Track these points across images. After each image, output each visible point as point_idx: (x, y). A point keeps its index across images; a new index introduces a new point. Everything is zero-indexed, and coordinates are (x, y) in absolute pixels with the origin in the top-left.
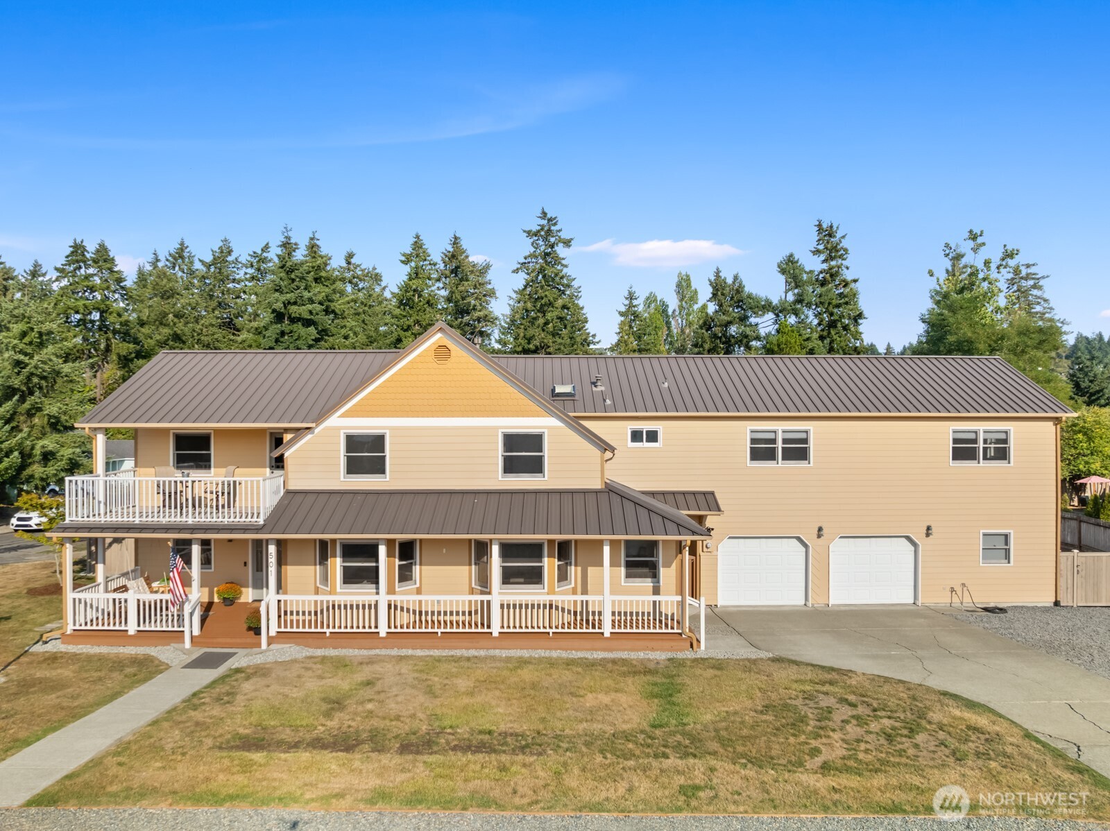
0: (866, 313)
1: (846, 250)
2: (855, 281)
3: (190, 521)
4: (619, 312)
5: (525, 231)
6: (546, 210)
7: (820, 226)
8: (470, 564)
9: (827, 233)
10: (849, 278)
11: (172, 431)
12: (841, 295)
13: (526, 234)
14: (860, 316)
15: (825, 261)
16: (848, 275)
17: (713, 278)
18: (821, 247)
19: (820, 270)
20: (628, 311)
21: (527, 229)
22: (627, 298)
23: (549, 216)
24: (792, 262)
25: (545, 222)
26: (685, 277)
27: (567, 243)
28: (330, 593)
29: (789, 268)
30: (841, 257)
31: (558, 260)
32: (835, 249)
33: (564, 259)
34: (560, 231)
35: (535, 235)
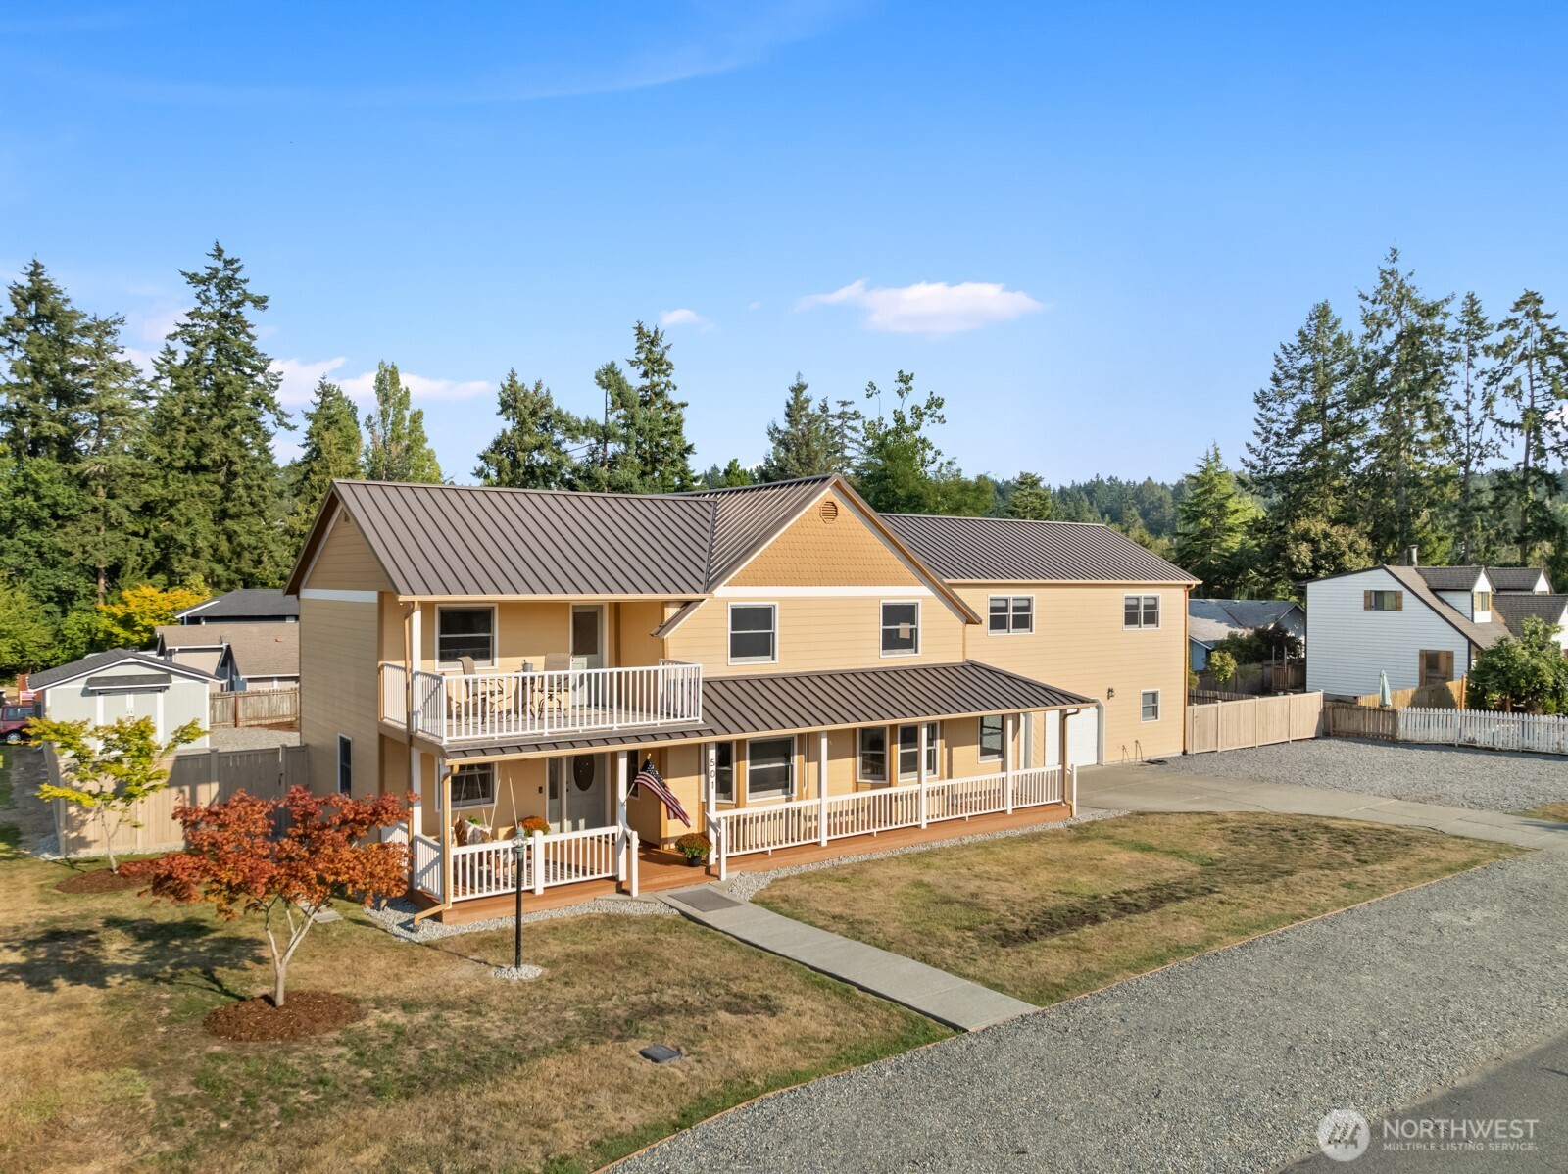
0: (696, 448)
1: (670, 365)
2: (683, 405)
3: (616, 726)
4: (307, 414)
5: (184, 274)
6: (221, 246)
7: (640, 329)
8: (854, 756)
9: (648, 341)
10: (676, 401)
11: (437, 605)
12: (667, 422)
13: (187, 280)
14: (689, 449)
15: (645, 375)
16: (673, 397)
17: (506, 384)
18: (642, 356)
19: (639, 386)
20: (319, 412)
21: (190, 272)
22: (318, 394)
23: (227, 256)
24: (613, 373)
25: (220, 265)
26: (390, 369)
27: (260, 302)
28: (737, 806)
29: (609, 378)
30: (664, 372)
31: (241, 326)
32: (660, 361)
33: (251, 326)
34: (246, 281)
35: (202, 281)
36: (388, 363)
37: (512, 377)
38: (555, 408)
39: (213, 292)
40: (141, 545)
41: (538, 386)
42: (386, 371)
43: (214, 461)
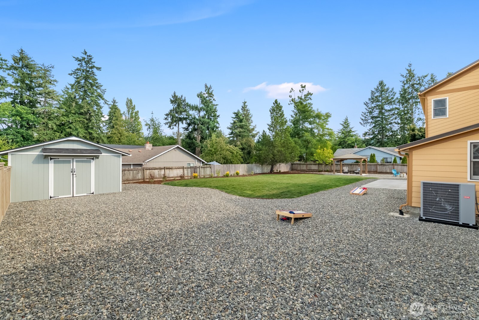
1: (213, 95)
2: (217, 105)
6: (86, 51)
7: (206, 85)
9: (208, 88)
10: (215, 104)
13: (75, 59)
17: (173, 95)
18: (207, 92)
20: (112, 108)
22: (112, 102)
23: (88, 54)
24: (201, 95)
25: (86, 57)
27: (99, 69)
32: (211, 94)
33: (96, 75)
34: (94, 62)
35: (80, 61)
36: (129, 98)
37: (175, 93)
38: (187, 102)
39: (84, 64)
40: (60, 135)
41: (182, 96)
42: (129, 100)
43: (85, 112)
